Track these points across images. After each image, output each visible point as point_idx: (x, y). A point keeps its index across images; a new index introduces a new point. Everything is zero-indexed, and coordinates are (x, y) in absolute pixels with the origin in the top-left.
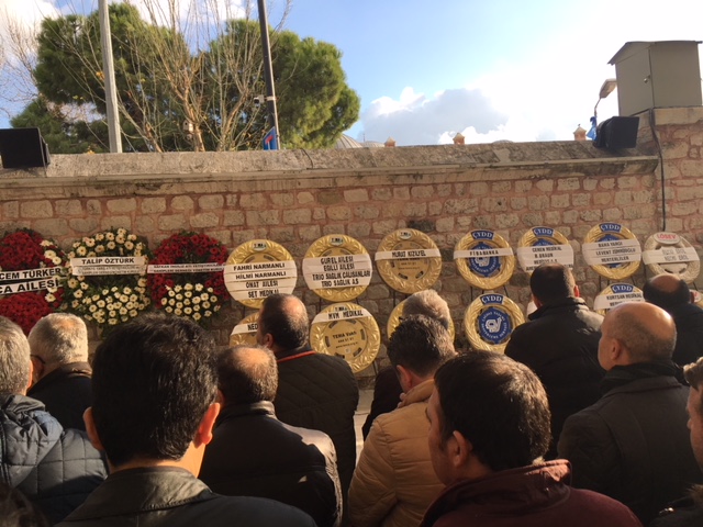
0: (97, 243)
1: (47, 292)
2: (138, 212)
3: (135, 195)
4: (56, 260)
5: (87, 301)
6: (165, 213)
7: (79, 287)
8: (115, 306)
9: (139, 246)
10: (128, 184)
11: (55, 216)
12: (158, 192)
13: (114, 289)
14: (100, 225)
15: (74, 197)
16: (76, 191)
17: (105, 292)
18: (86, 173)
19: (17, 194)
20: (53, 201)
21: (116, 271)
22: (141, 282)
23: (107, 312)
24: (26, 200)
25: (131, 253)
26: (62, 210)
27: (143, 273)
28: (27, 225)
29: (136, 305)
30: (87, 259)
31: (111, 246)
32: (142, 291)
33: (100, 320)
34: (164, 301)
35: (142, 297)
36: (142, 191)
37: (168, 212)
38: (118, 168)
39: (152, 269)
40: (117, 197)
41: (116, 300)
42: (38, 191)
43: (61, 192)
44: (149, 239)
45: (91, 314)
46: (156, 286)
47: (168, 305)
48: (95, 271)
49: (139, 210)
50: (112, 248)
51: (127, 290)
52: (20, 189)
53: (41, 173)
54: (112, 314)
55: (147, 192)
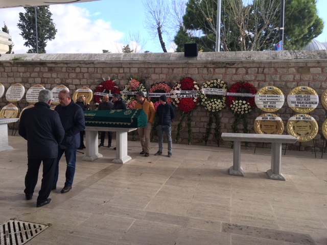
0: (211, 83)
1: (194, 98)
2: (226, 74)
3: (225, 67)
4: (198, 88)
5: (206, 103)
6: (235, 74)
7: (204, 98)
8: (214, 105)
9: (225, 86)
10: (223, 63)
11: (198, 73)
12: (233, 66)
13: (215, 100)
14: (212, 77)
15: (205, 67)
16: (206, 65)
17: (212, 100)
18: (210, 59)
20: (198, 68)
21: (216, 94)
22: (224, 98)
23: (212, 107)
24: (190, 68)
25: (221, 88)
26: (201, 71)
27: (225, 95)
28: (189, 76)
29: (221, 106)
30: (207, 89)
31: (215, 85)
32: (224, 101)
33: (210, 110)
34: (231, 106)
35: (224, 103)
36: (228, 66)
37: (236, 74)
38: (220, 57)
39: (228, 94)
40: (219, 68)
41: (215, 104)
42: (194, 65)
43: (201, 65)
44: (228, 83)
45: (207, 107)
46: (229, 100)
47: (232, 107)
48: (209, 93)
49: (226, 72)
51: (219, 101)
52: (189, 64)
53: (195, 59)
54: (214, 108)
55: (229, 66)
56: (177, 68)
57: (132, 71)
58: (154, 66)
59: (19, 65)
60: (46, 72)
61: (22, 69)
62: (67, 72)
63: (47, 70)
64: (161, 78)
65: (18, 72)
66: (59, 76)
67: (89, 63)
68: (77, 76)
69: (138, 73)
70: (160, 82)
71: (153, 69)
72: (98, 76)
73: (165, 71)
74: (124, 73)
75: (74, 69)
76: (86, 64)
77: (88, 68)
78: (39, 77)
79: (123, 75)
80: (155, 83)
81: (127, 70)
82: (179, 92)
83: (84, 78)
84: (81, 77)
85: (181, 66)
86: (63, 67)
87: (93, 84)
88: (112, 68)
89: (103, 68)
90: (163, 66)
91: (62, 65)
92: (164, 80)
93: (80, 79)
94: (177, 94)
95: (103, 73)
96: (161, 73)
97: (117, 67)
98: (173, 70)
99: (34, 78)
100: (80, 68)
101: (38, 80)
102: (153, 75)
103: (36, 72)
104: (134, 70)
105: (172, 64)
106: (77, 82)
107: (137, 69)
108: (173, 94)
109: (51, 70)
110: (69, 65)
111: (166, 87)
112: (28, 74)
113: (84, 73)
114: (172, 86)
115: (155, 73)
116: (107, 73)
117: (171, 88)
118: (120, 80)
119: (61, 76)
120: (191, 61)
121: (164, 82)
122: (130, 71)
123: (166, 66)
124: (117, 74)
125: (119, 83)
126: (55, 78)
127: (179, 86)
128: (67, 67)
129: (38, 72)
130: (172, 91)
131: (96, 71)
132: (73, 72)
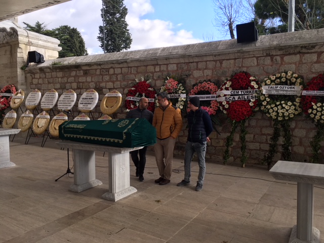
0: (276, 78)
1: (250, 101)
2: (301, 62)
3: (299, 53)
4: (256, 86)
5: (269, 107)
6: (316, 63)
7: (265, 100)
8: (281, 111)
9: (299, 81)
10: (296, 46)
11: (258, 65)
12: (313, 51)
13: (283, 102)
14: (279, 69)
15: (268, 55)
16: (268, 52)
17: (278, 103)
18: (275, 43)
19: (242, 55)
20: (257, 58)
21: (285, 93)
22: (297, 100)
23: (278, 113)
24: (246, 58)
25: (294, 84)
26: (262, 62)
27: (299, 95)
28: (245, 70)
29: (293, 111)
30: (270, 86)
31: (283, 80)
32: (298, 104)
33: (274, 117)
34: (310, 111)
35: (297, 108)
36: (304, 50)
37: (318, 62)
38: (292, 39)
39: (305, 93)
40: (290, 54)
41: (283, 108)
42: (251, 53)
43: (261, 53)
44: (305, 77)
45: (270, 114)
46: (306, 102)
47: (312, 113)
48: (274, 92)
49: (301, 60)
50: (284, 81)
51: (289, 103)
52: (243, 52)
53: (253, 45)
54: (281, 115)
55: (306, 51)
56: (227, 60)
57: (169, 69)
58: (196, 60)
59: (58, 70)
60: (81, 76)
61: (60, 74)
62: (101, 74)
63: (82, 74)
64: (205, 75)
65: (57, 77)
66: (93, 80)
67: (122, 63)
68: (110, 78)
69: (177, 70)
70: (205, 81)
71: (195, 64)
72: (132, 76)
73: (211, 65)
74: (160, 71)
75: (108, 70)
76: (119, 64)
77: (121, 68)
78: (75, 82)
79: (160, 74)
80: (198, 82)
81: (164, 68)
82: (228, 92)
83: (117, 80)
84: (115, 80)
85: (232, 56)
86: (97, 69)
87: (126, 86)
88: (147, 66)
89: (137, 67)
90: (209, 58)
91: (95, 67)
92: (209, 78)
93: (113, 82)
94: (225, 95)
95: (138, 73)
96: (206, 69)
97: (153, 65)
98: (221, 63)
99: (71, 83)
100: (114, 68)
101: (75, 85)
102: (195, 72)
103: (73, 76)
104: (173, 67)
105: (219, 55)
106: (110, 85)
107: (175, 65)
108: (219, 96)
109: (86, 73)
110: (102, 67)
111: (212, 86)
112: (65, 80)
113: (117, 75)
114: (219, 85)
115: (197, 69)
116: (141, 73)
117: (218, 89)
118: (156, 80)
119: (95, 79)
120: (247, 48)
121: (210, 80)
122: (167, 68)
123: (211, 58)
124: (152, 73)
125: (155, 84)
126: (89, 82)
127: (229, 84)
128: (100, 69)
129: (75, 77)
130: (219, 92)
131: (130, 71)
132: (106, 75)
